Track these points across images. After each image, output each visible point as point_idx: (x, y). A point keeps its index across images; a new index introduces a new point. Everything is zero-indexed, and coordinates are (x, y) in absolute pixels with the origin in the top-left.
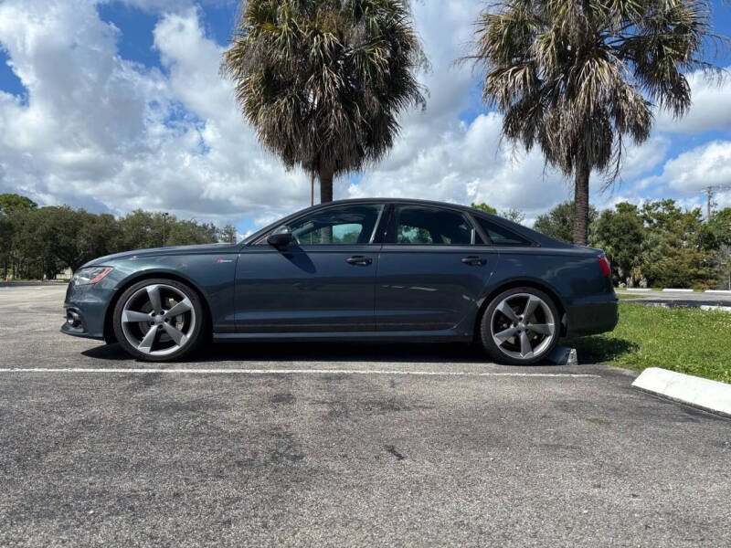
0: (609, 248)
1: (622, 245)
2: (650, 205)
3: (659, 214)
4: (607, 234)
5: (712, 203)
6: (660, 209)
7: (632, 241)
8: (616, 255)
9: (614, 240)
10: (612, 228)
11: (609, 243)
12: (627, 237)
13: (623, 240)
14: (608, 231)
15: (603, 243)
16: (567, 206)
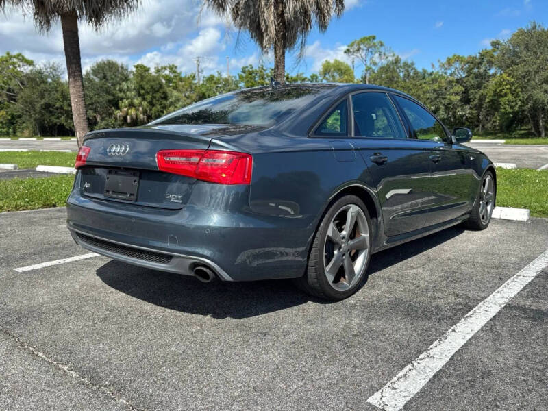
0: (145, 103)
1: (154, 101)
2: (160, 68)
3: (167, 76)
4: (142, 92)
5: (200, 71)
6: (167, 72)
7: (162, 98)
8: (151, 110)
9: (148, 97)
10: (146, 87)
11: (144, 99)
12: (158, 95)
13: (155, 97)
14: (143, 89)
15: (140, 99)
16: (104, 64)
